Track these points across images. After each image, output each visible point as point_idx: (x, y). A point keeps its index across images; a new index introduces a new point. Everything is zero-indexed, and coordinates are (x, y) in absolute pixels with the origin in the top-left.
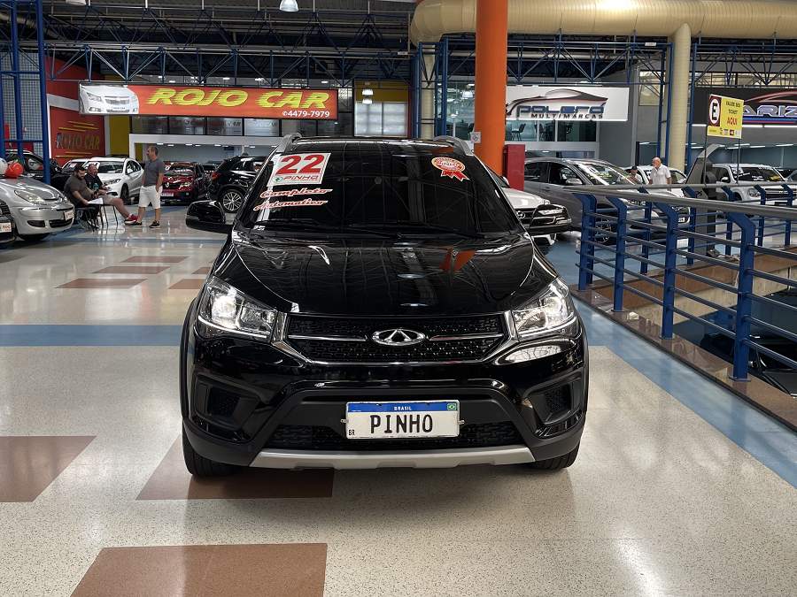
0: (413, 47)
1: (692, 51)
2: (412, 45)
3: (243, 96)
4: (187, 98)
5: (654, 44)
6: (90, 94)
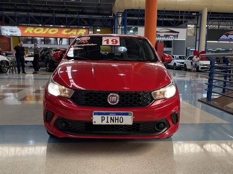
3: (57, 30)
5: (195, 14)
6: (4, 29)
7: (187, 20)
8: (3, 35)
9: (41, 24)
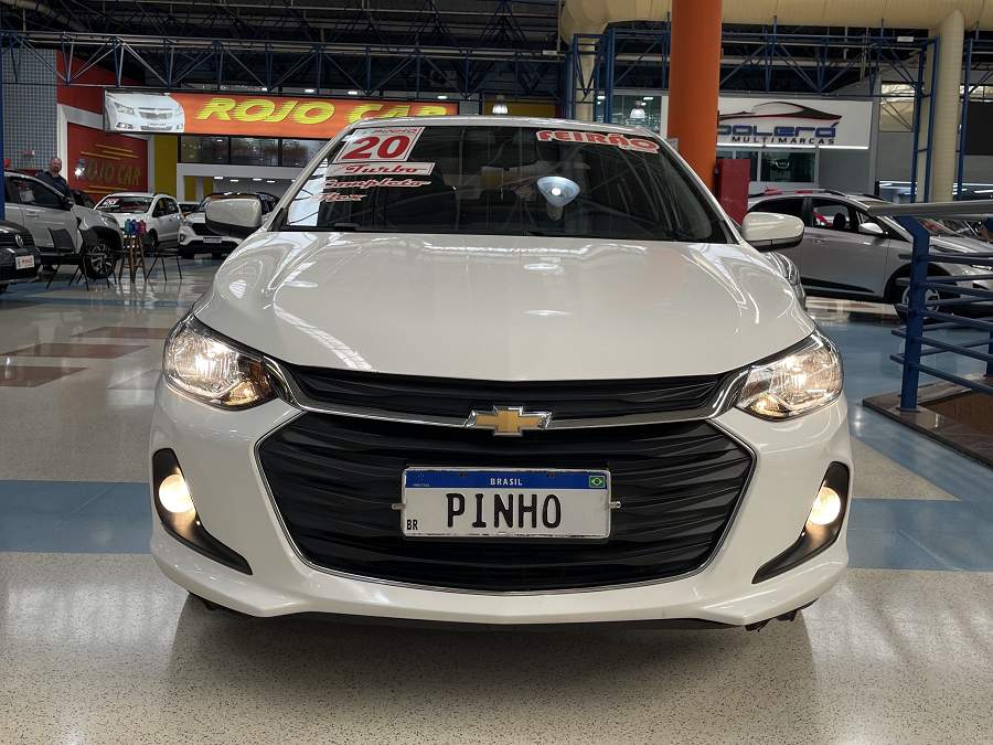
0: (564, 46)
1: (965, 50)
2: (563, 44)
3: (327, 110)
4: (251, 111)
5: (911, 39)
6: (118, 105)
7: (873, 64)
8: (114, 127)
9: (266, 86)
